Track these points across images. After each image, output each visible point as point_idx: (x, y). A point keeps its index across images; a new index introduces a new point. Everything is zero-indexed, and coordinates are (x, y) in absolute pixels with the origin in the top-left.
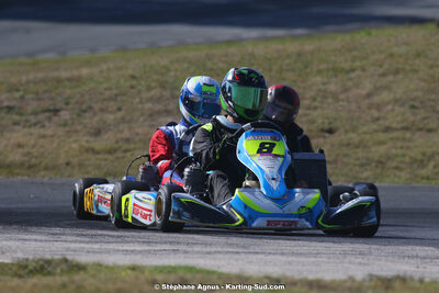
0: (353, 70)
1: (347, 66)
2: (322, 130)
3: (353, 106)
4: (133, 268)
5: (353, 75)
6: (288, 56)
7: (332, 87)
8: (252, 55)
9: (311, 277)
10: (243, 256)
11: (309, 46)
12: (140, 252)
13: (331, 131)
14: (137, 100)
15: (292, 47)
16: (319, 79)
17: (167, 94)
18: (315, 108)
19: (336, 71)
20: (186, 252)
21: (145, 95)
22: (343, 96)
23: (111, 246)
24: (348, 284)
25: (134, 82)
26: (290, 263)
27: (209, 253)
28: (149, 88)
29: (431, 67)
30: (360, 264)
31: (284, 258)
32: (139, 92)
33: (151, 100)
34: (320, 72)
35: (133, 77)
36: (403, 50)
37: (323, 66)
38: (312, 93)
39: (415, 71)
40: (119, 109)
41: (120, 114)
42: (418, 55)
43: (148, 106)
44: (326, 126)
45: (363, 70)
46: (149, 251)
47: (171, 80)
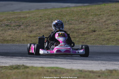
0: (101, 15)
1: (99, 14)
2: (92, 31)
3: (101, 24)
4: (42, 67)
5: (100, 16)
6: (83, 11)
7: (95, 19)
8: (73, 11)
9: (90, 70)
10: (71, 64)
11: (88, 8)
12: (44, 63)
13: (94, 31)
14: (42, 23)
15: (84, 9)
16: (91, 17)
17: (50, 21)
18: (90, 25)
19: (96, 15)
20: (56, 63)
21: (44, 22)
22: (98, 22)
23: (36, 62)
24: (101, 72)
25: (41, 18)
26: (84, 66)
27: (62, 64)
28: (45, 20)
30: (103, 66)
31: (83, 65)
32: (42, 21)
33: (46, 23)
34: (92, 15)
37: (92, 14)
38: (90, 21)
39: (118, 15)
40: (37, 25)
41: (37, 27)
42: (118, 11)
44: (93, 30)
45: (103, 15)
46: (46, 63)
47: (51, 17)
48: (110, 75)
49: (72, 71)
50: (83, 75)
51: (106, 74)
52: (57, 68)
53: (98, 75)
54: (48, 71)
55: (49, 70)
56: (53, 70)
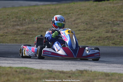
0: (70, 14)
1: (68, 12)
3: (70, 24)
4: (10, 67)
5: (70, 15)
6: (52, 10)
8: (42, 9)
9: (60, 70)
10: (41, 64)
11: (57, 7)
12: (12, 63)
14: (9, 22)
15: (53, 7)
17: (17, 20)
19: (65, 14)
20: (24, 63)
21: (12, 20)
22: (67, 21)
23: (3, 62)
24: (71, 72)
25: (8, 16)
26: (54, 66)
27: (31, 64)
28: (13, 18)
29: (92, 13)
30: (74, 67)
31: (52, 65)
32: (10, 19)
33: (13, 21)
35: (8, 15)
36: (83, 8)
37: (61, 12)
39: (87, 14)
40: (4, 24)
41: (4, 25)
42: (88, 9)
43: (12, 23)
45: (73, 13)
46: (14, 63)
47: (19, 16)
48: (80, 76)
49: (42, 71)
50: (53, 75)
51: (77, 74)
52: (26, 68)
53: (68, 75)
54: (16, 71)
55: (18, 70)
56: (21, 70)
